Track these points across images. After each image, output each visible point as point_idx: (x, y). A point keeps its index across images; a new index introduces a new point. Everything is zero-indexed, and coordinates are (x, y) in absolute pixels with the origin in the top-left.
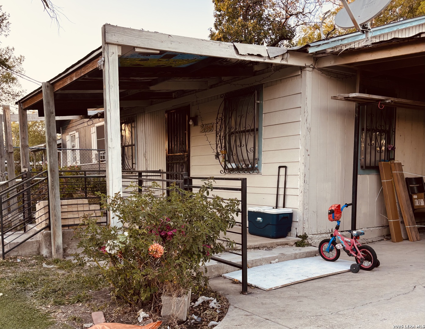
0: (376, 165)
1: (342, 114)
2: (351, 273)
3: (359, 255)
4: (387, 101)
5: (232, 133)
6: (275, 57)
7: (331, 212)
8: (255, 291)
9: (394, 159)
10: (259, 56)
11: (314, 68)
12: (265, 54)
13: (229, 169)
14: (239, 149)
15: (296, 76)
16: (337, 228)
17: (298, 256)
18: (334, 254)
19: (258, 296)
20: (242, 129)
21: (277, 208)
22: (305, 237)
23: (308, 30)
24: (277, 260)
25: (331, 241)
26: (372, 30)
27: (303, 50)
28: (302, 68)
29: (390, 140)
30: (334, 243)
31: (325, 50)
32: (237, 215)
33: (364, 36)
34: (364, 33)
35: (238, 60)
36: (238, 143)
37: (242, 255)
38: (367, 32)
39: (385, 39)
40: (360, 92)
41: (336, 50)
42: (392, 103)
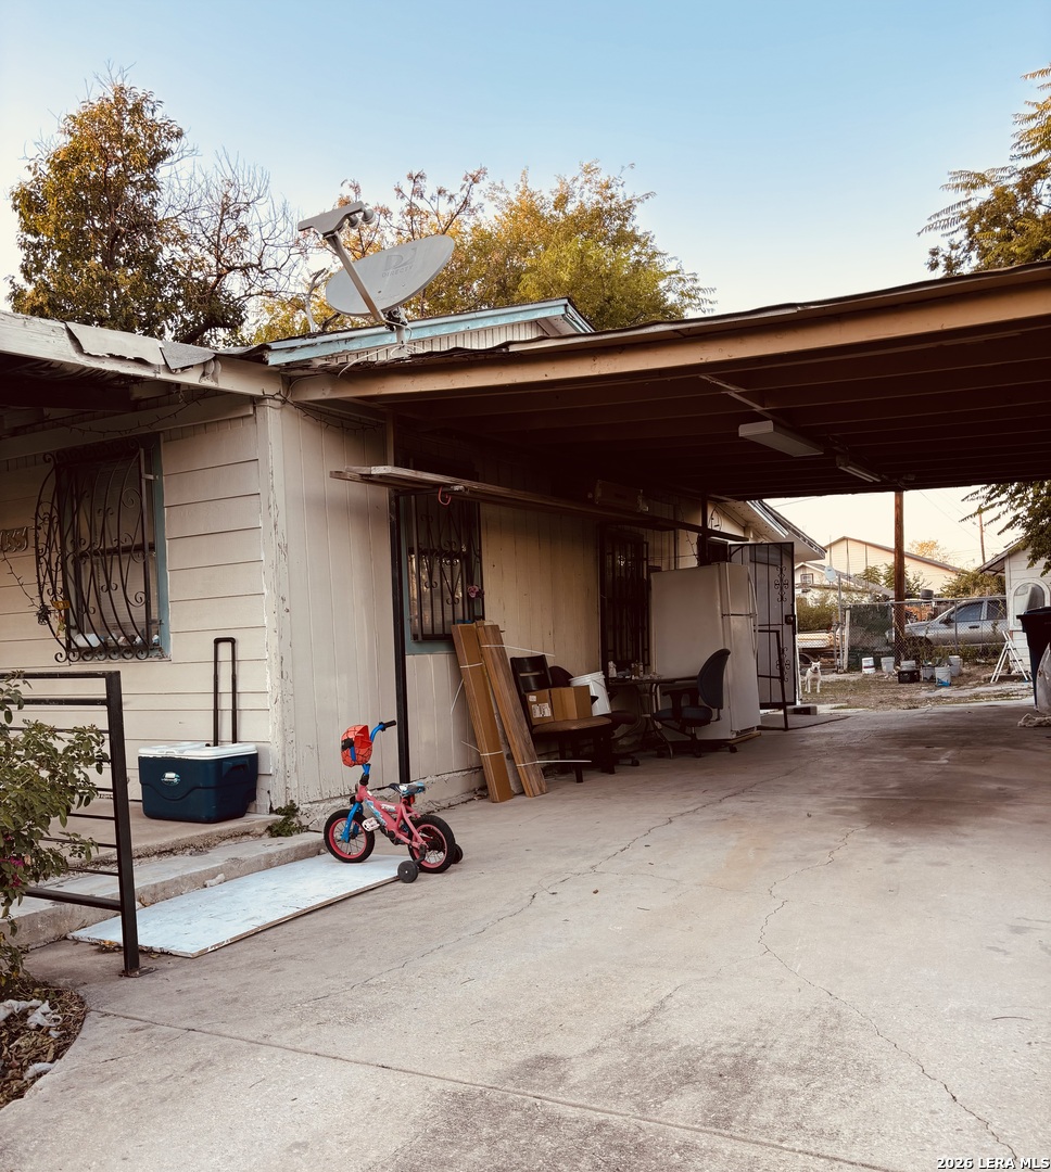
0: (446, 632)
1: (360, 513)
2: (399, 885)
3: (416, 840)
4: (456, 488)
5: (83, 555)
6: (183, 369)
7: (348, 744)
8: (163, 963)
9: (483, 618)
10: (140, 361)
11: (284, 402)
12: (156, 359)
13: (79, 649)
14: (104, 596)
15: (242, 417)
16: (364, 781)
17: (274, 860)
18: (359, 844)
19: (168, 975)
20: (109, 546)
21: (216, 744)
22: (291, 810)
23: (278, 309)
24: (221, 877)
25: (352, 812)
26: (409, 325)
27: (253, 358)
28: (255, 401)
29: (472, 574)
30: (359, 817)
31: (309, 360)
32: (100, 770)
33: (392, 338)
34: (392, 329)
35: (85, 368)
36: (103, 582)
37: (119, 875)
38: (399, 328)
39: (436, 349)
40: (396, 465)
41: (334, 363)
42: (467, 493)
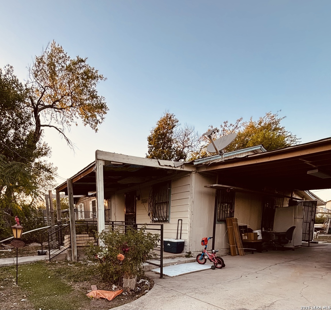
0: (225, 219)
2: (211, 270)
3: (216, 261)
4: (231, 189)
6: (177, 167)
7: (203, 241)
8: (166, 277)
9: (234, 217)
10: (170, 166)
11: (196, 172)
12: (173, 165)
14: (159, 211)
15: (187, 176)
16: (205, 249)
17: (186, 262)
18: (203, 261)
19: (168, 279)
21: (177, 239)
22: (190, 253)
24: (177, 263)
25: (202, 254)
26: (225, 154)
27: (191, 164)
28: (190, 172)
29: (232, 207)
30: (204, 256)
31: (202, 163)
35: (160, 168)
36: (159, 208)
37: (161, 261)
38: (222, 155)
39: (231, 158)
40: (218, 184)
41: (207, 163)
